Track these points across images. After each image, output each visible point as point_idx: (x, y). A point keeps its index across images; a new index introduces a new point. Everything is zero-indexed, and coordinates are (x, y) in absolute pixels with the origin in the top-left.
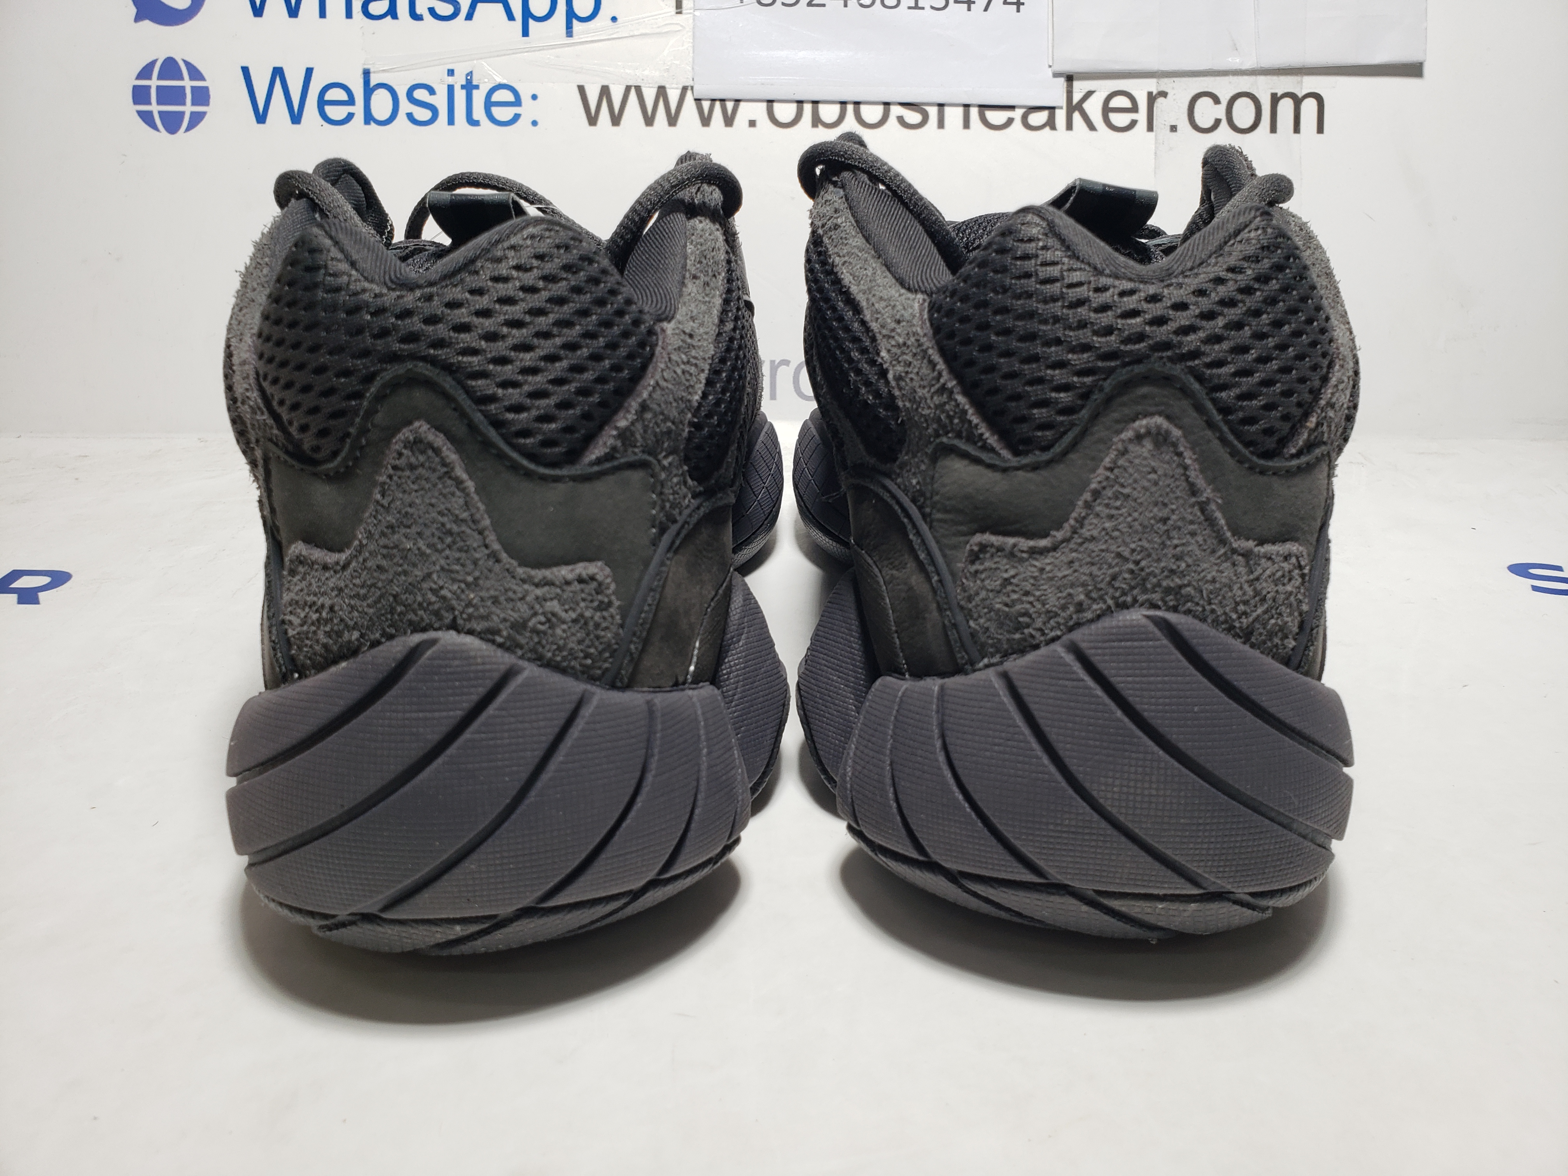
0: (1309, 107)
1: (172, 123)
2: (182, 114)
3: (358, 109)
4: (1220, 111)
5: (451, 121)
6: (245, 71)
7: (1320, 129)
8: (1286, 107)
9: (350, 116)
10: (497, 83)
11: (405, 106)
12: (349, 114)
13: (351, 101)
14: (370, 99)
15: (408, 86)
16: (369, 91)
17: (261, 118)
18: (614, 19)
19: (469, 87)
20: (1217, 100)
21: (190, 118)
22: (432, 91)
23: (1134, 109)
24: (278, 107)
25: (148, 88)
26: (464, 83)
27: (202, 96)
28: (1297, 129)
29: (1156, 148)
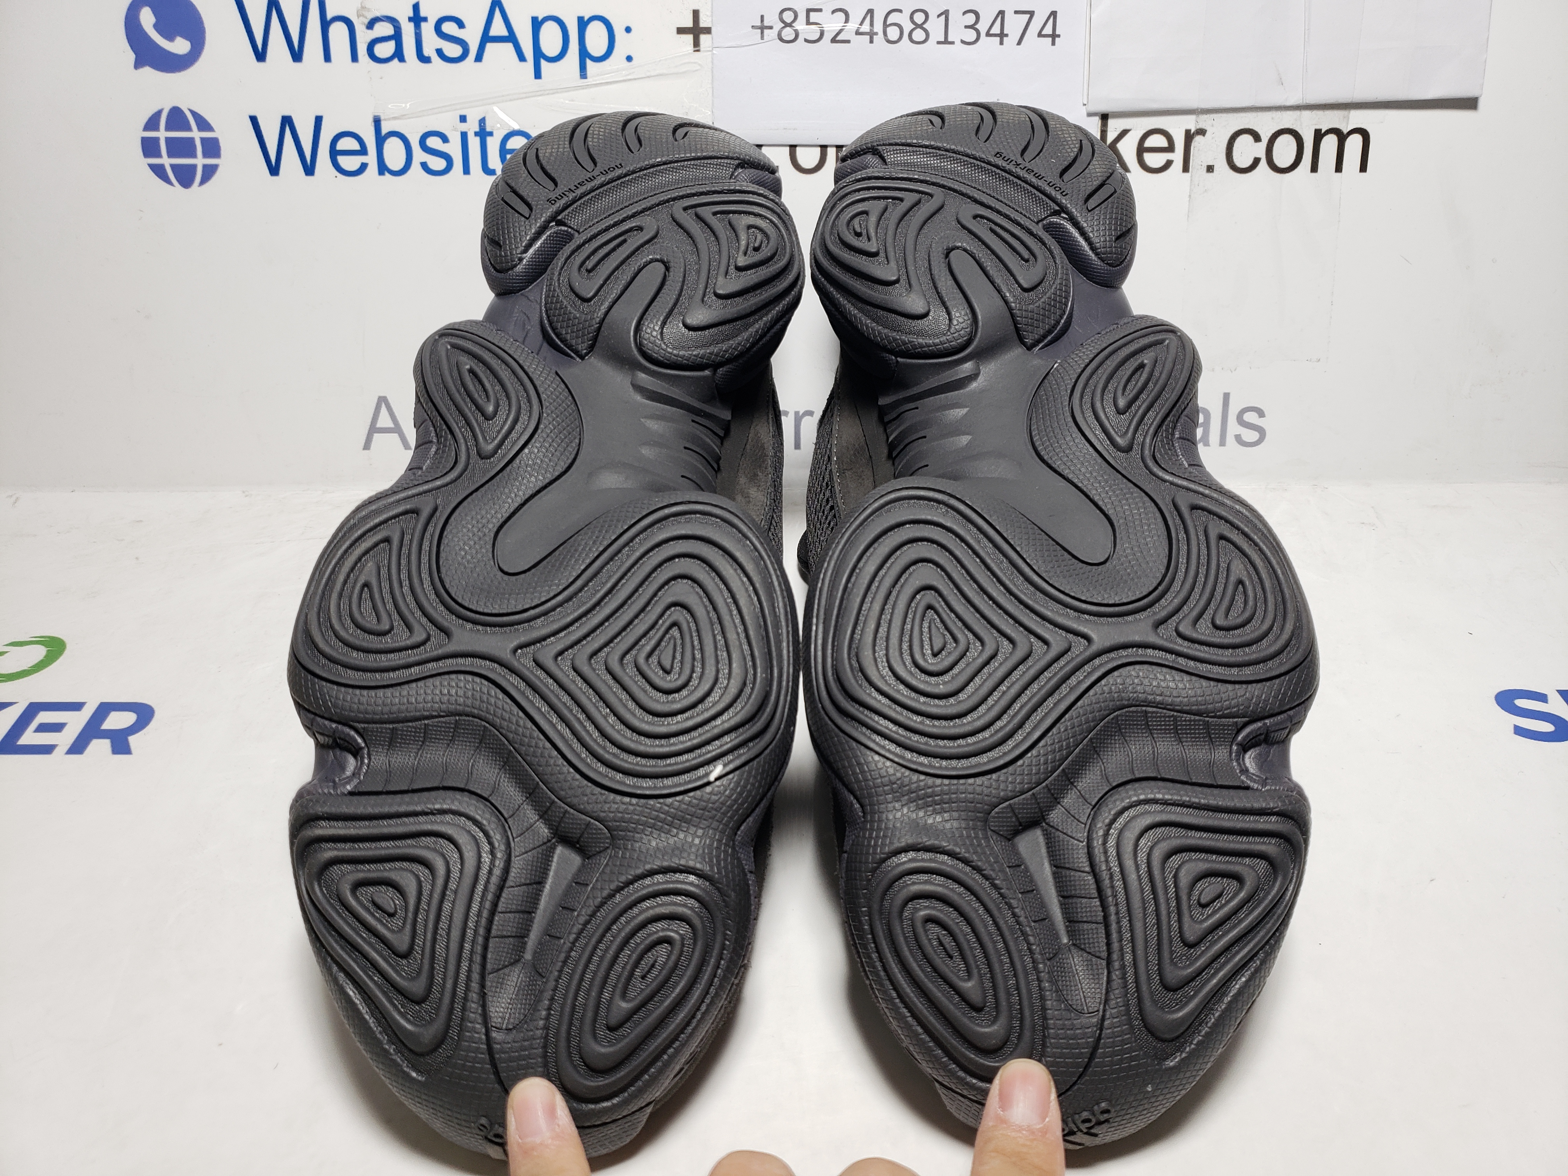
0: (1354, 144)
1: (185, 177)
2: (194, 167)
3: (371, 159)
4: (1260, 150)
5: (466, 171)
6: (254, 120)
7: (1363, 168)
8: (1330, 144)
9: (363, 167)
10: (511, 130)
11: (419, 155)
12: (362, 164)
13: (363, 151)
14: (382, 149)
15: (421, 134)
16: (381, 140)
17: (274, 170)
18: (629, 59)
19: (483, 134)
20: (1257, 138)
21: (203, 171)
22: (445, 139)
23: (1171, 148)
24: (290, 159)
25: (157, 140)
26: (477, 130)
27: (212, 148)
28: (1339, 168)
29: (1191, 190)
